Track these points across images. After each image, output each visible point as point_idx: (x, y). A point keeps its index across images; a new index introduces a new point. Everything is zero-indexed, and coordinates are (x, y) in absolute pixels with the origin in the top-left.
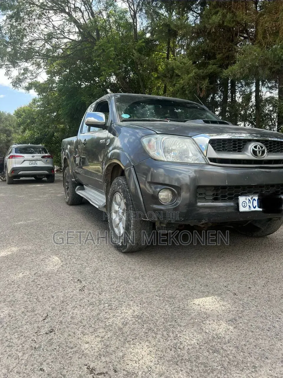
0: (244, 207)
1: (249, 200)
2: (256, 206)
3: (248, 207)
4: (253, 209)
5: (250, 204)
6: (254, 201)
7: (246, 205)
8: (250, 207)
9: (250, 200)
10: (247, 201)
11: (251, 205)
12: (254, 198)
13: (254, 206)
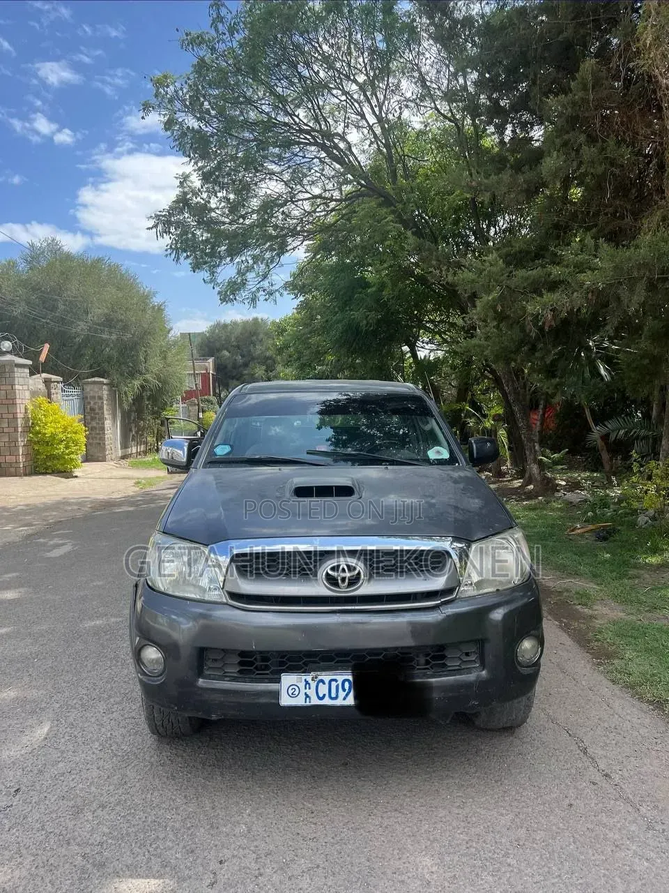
0: (293, 696)
1: (307, 682)
2: (324, 695)
3: (302, 696)
4: (315, 701)
5: (308, 691)
6: (321, 684)
7: (296, 693)
8: (307, 696)
9: (310, 681)
10: (302, 685)
11: (312, 693)
12: (320, 678)
13: (321, 695)
